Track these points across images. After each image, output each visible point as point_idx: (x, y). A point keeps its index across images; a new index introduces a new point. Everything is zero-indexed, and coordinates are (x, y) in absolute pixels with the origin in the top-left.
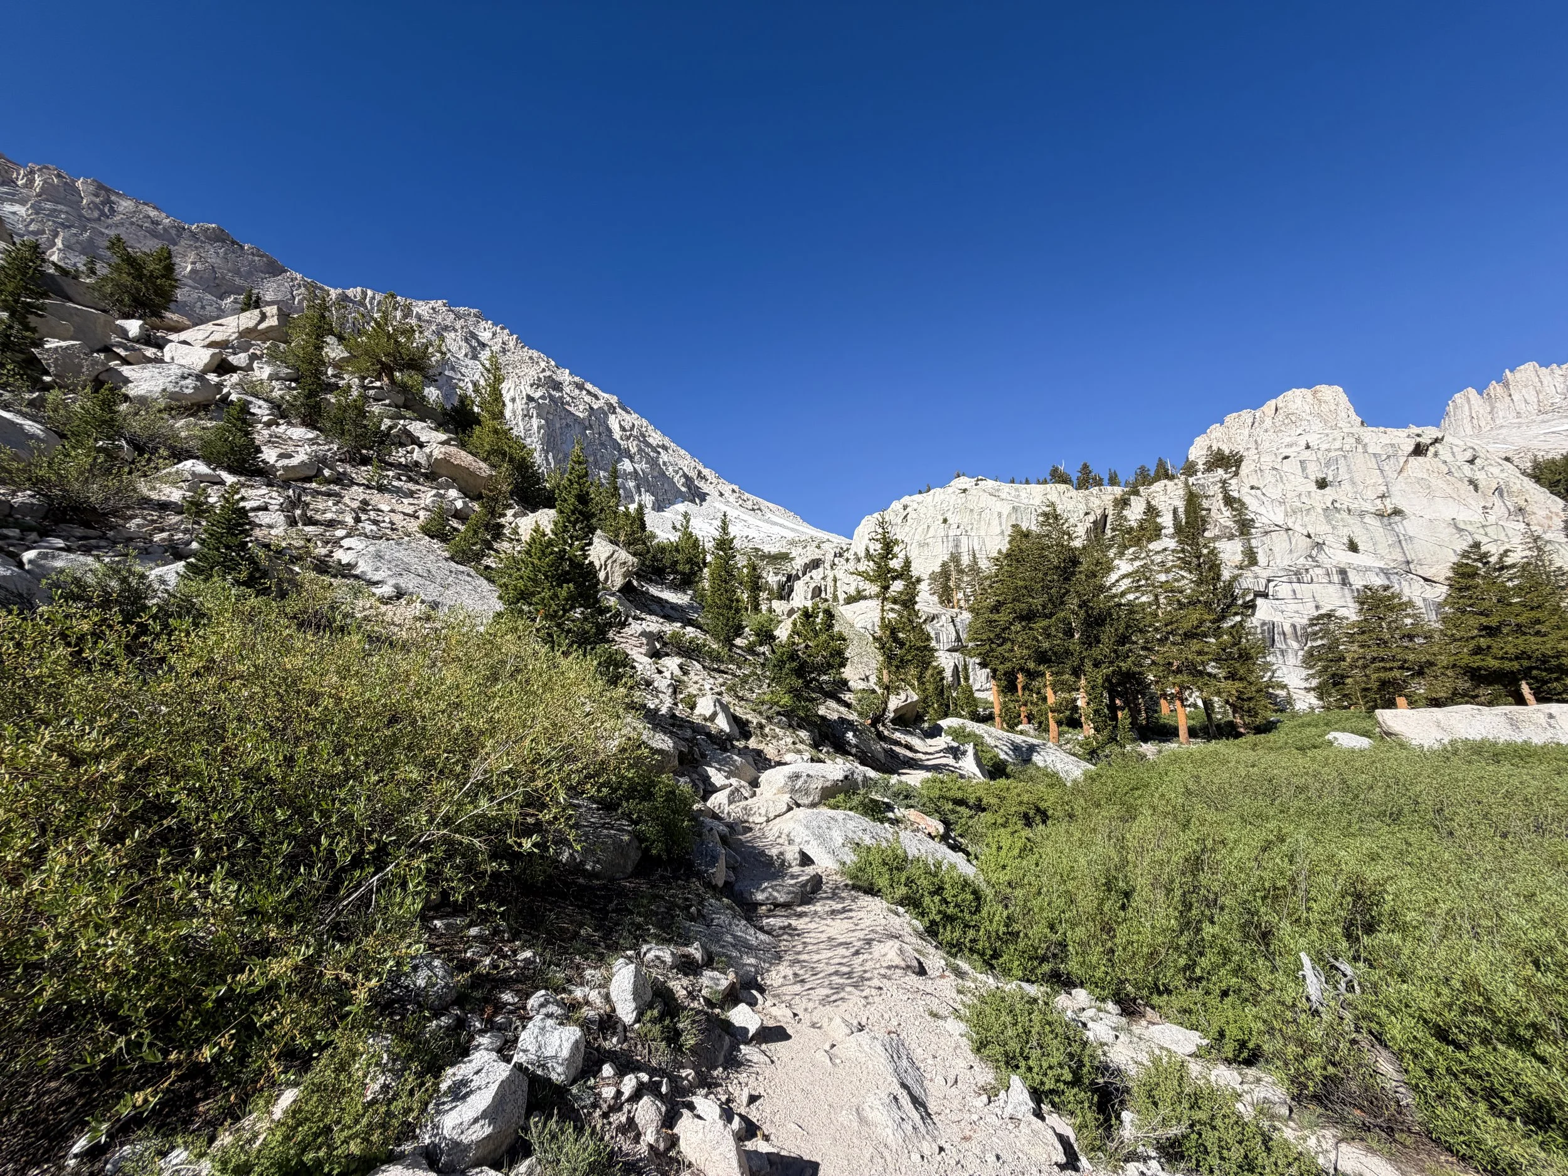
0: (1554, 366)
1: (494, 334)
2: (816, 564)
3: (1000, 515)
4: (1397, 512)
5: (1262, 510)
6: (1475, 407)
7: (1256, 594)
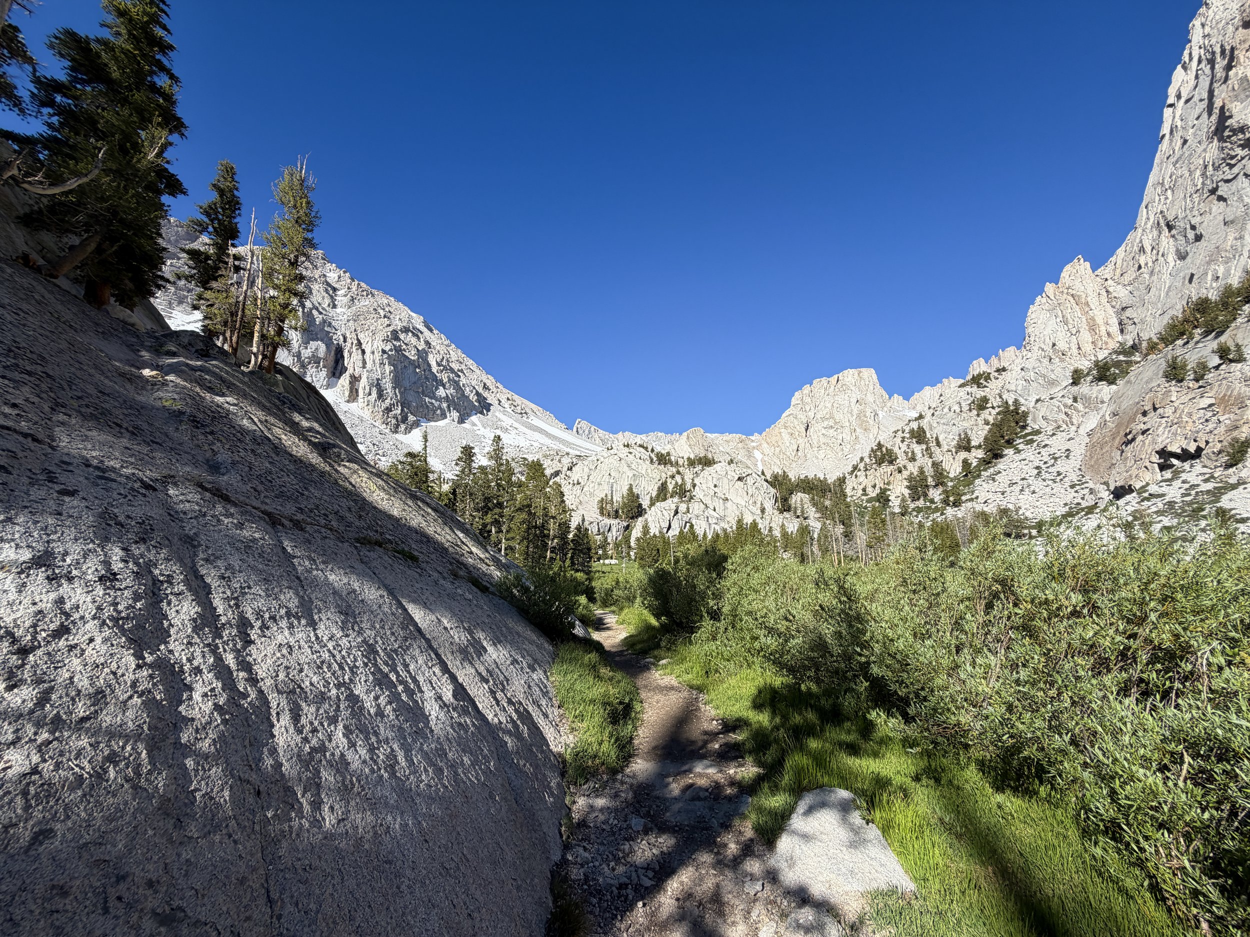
1: (339, 277)
3: (628, 477)
5: (698, 493)
7: (686, 522)
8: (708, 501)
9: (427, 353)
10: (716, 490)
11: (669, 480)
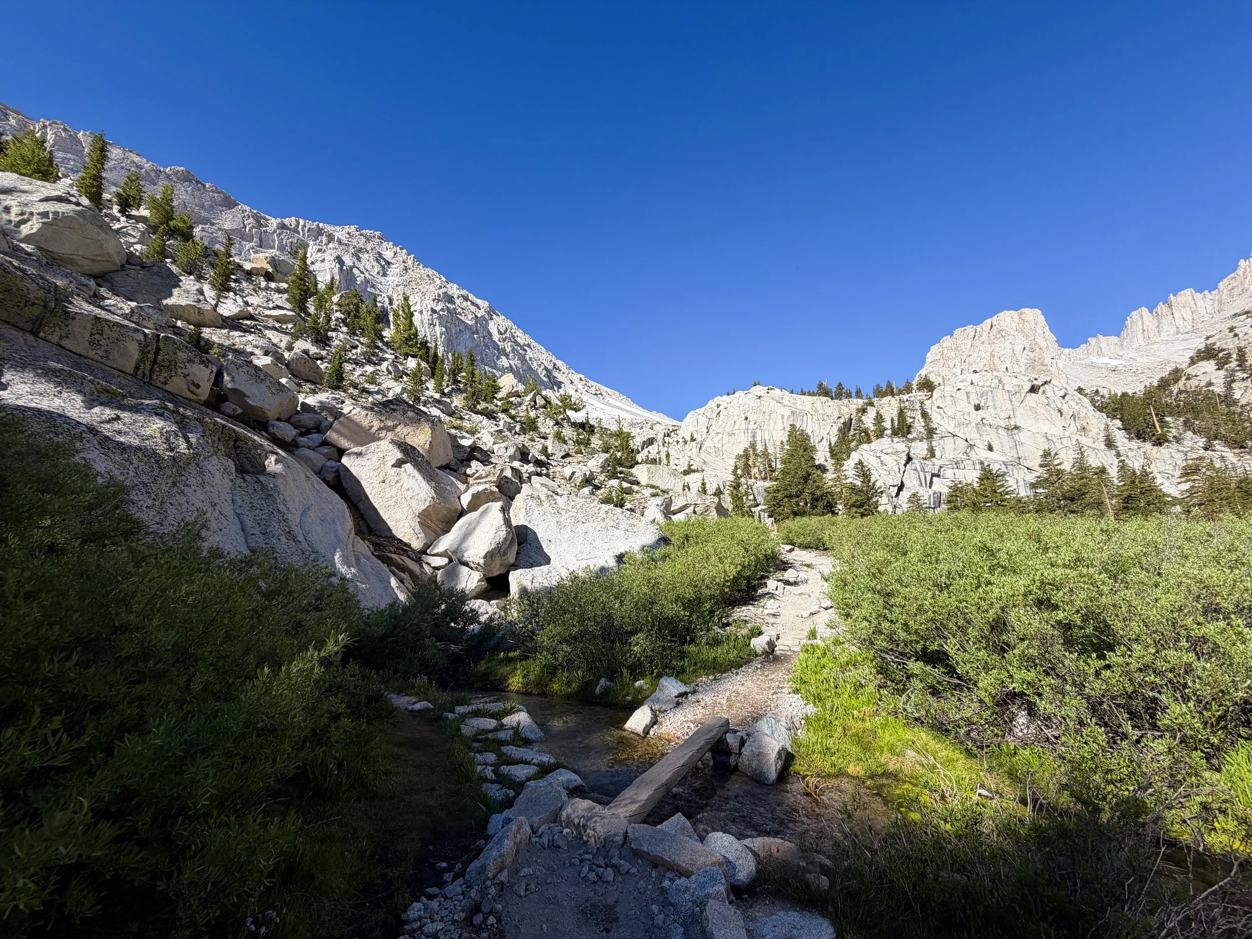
0: (1206, 292)
1: (395, 253)
2: (650, 442)
3: (783, 416)
4: (1016, 427)
5: (942, 423)
6: (1146, 323)
7: (933, 475)
8: (973, 435)
9: (487, 321)
11: (856, 417)
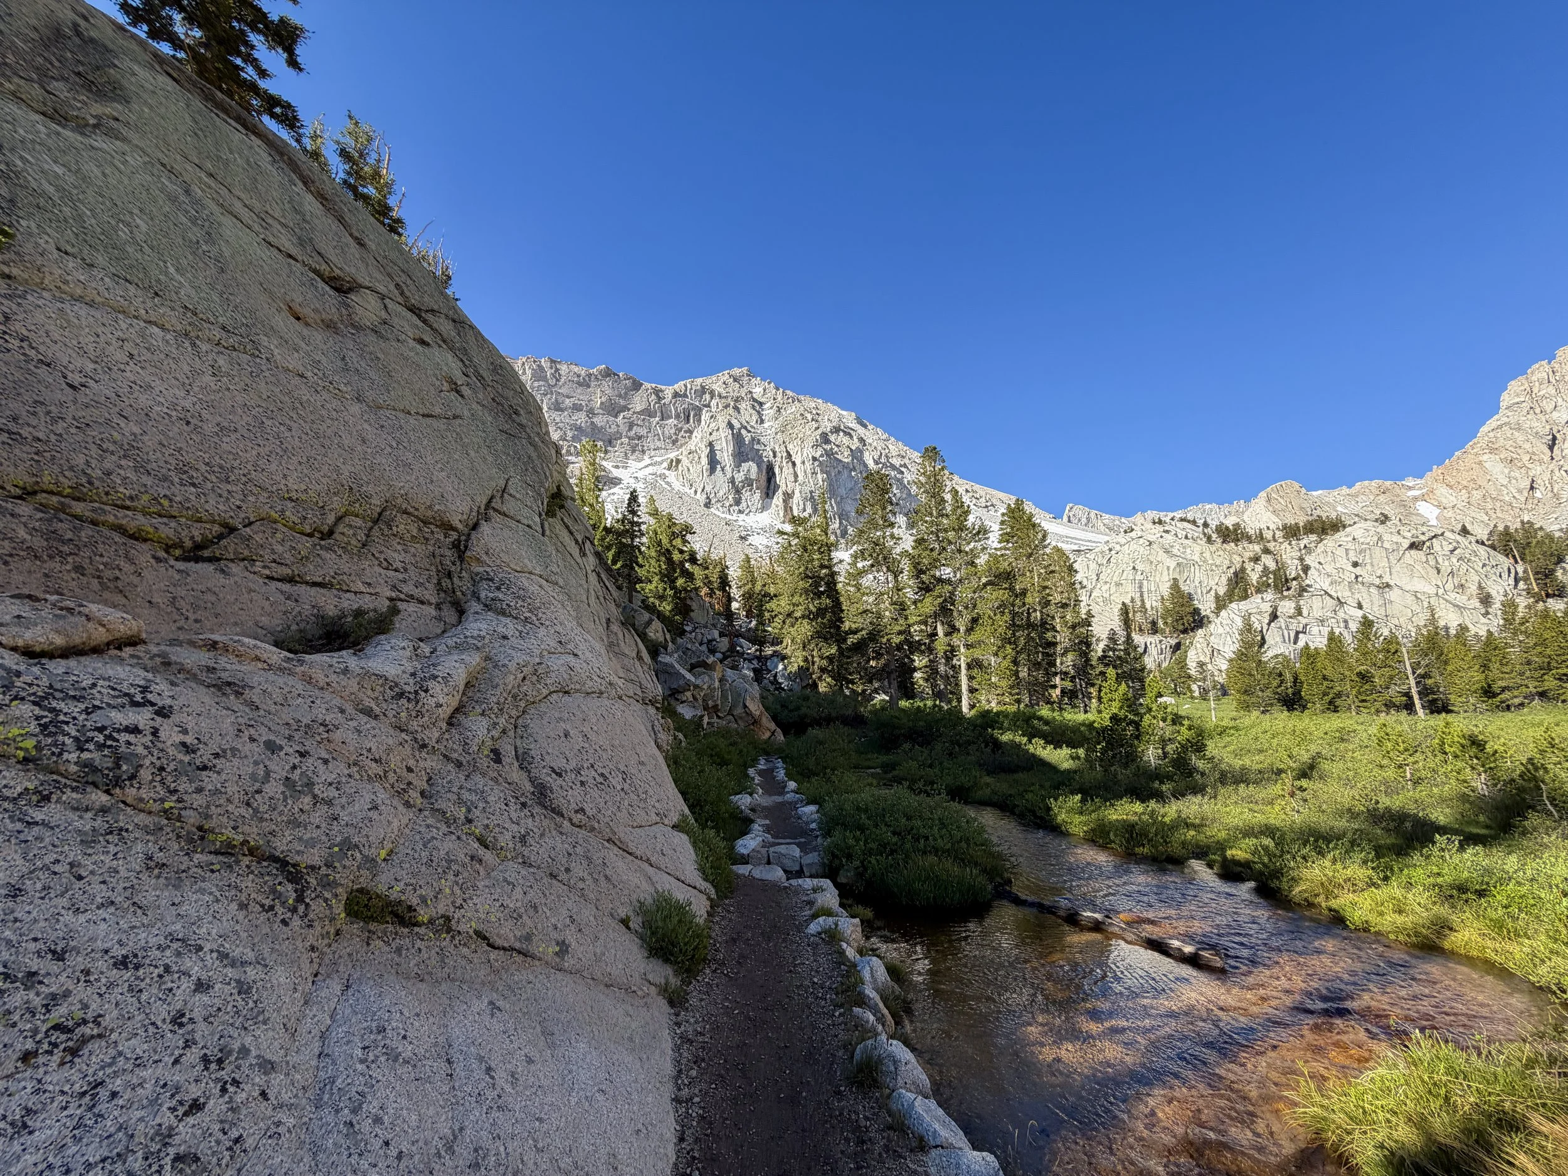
3: (1168, 568)
4: (1388, 586)
5: (1318, 580)
7: (1297, 633)
8: (1343, 592)
9: (861, 452)
10: (1358, 571)
11: (1249, 566)
